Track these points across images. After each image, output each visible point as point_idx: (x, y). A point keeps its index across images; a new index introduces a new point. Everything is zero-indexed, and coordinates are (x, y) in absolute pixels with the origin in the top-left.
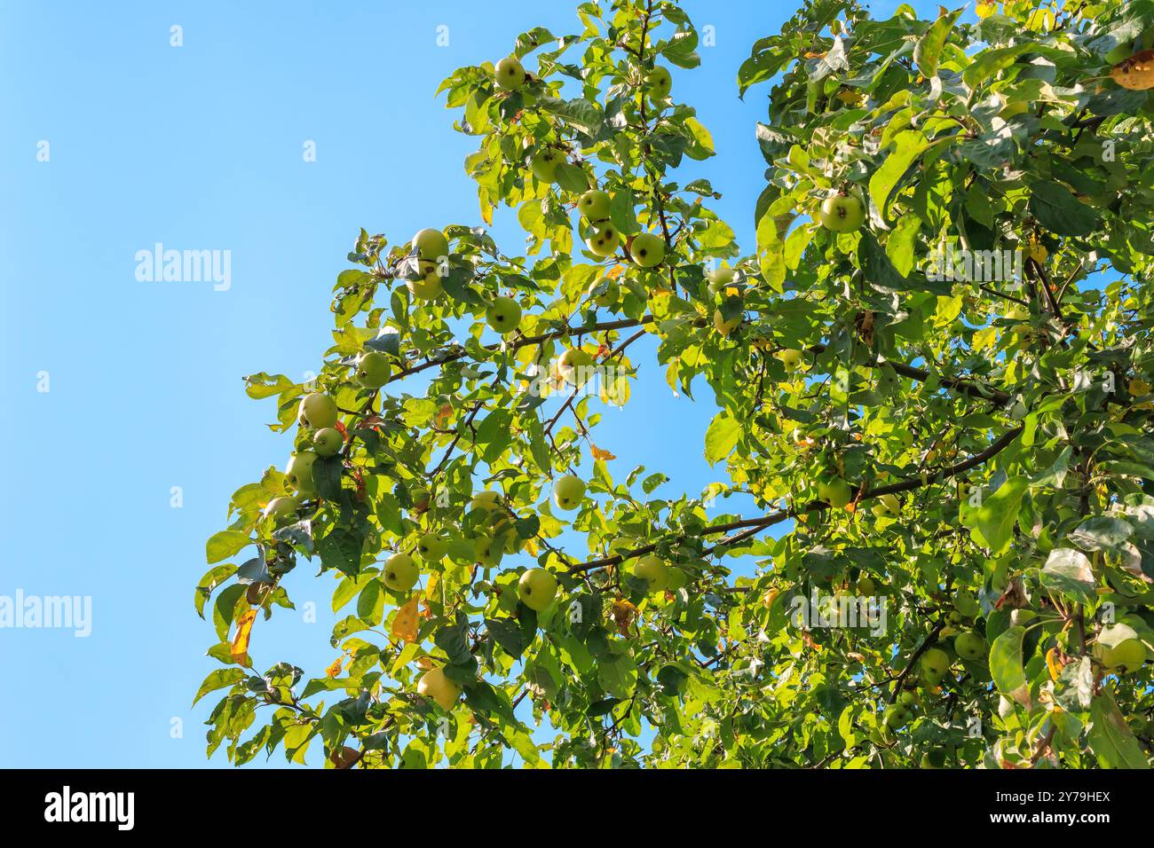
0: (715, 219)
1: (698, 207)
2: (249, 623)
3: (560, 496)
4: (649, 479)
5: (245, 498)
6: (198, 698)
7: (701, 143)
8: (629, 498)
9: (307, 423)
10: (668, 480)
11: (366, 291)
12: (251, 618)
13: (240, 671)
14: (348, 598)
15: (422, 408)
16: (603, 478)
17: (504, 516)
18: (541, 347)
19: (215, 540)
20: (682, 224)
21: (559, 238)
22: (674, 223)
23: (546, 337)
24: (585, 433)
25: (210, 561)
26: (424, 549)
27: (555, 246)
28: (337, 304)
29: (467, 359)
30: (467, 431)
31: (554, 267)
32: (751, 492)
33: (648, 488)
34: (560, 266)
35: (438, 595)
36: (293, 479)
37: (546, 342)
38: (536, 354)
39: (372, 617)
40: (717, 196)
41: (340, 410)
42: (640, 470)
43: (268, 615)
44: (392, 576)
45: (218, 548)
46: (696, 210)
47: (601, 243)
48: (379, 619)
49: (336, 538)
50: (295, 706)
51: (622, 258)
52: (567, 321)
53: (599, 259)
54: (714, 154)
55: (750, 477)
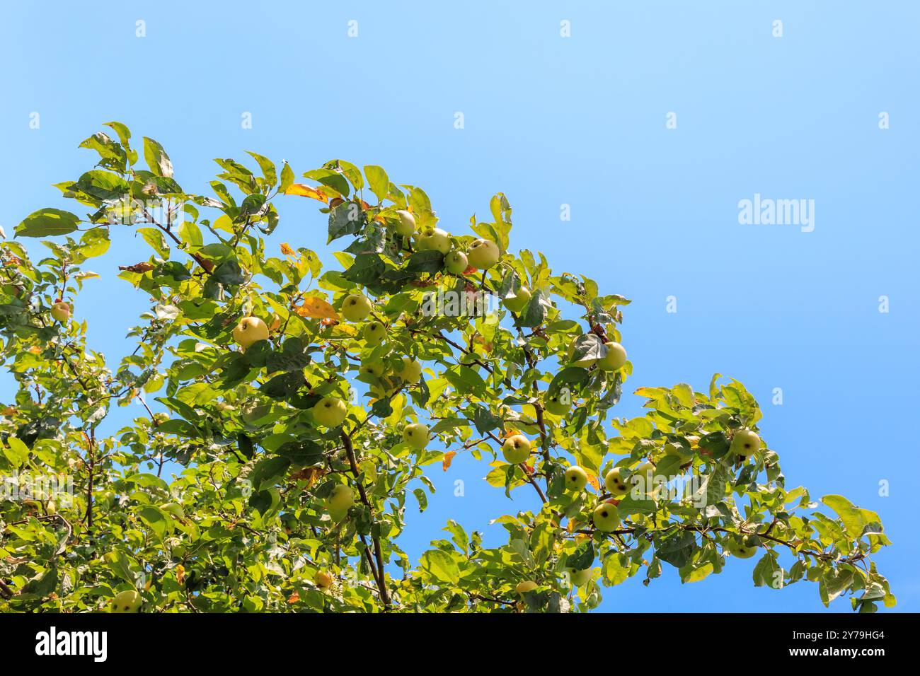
0: (630, 574)
1: (640, 563)
2: (318, 197)
3: (414, 429)
4: (424, 496)
5: (418, 197)
6: (253, 155)
7: (693, 572)
8: (411, 477)
9: (475, 246)
10: (421, 511)
11: (581, 300)
12: (321, 198)
13: (275, 183)
14: (344, 264)
15: (488, 330)
16: (430, 458)
17: (395, 385)
18: (534, 424)
19: (382, 173)
20: (627, 547)
21: (624, 444)
22: (629, 540)
23: (543, 429)
24: (466, 447)
25: (365, 168)
26: (373, 327)
27: (617, 440)
28: (569, 278)
29: (526, 367)
30: (471, 360)
31: (597, 441)
32: (404, 579)
33: (418, 493)
34: (598, 446)
35: (339, 335)
36: (429, 234)
37: (538, 428)
38: (528, 419)
39: (326, 282)
40: (646, 582)
41: (485, 271)
42: (432, 488)
43: (324, 211)
44: (353, 302)
45: (376, 176)
46: (637, 560)
47: (616, 481)
48: (324, 287)
49: (378, 265)
50: (247, 224)
51: (604, 492)
52: (553, 446)
53: (604, 474)
54: (683, 582)
55: (415, 581)
